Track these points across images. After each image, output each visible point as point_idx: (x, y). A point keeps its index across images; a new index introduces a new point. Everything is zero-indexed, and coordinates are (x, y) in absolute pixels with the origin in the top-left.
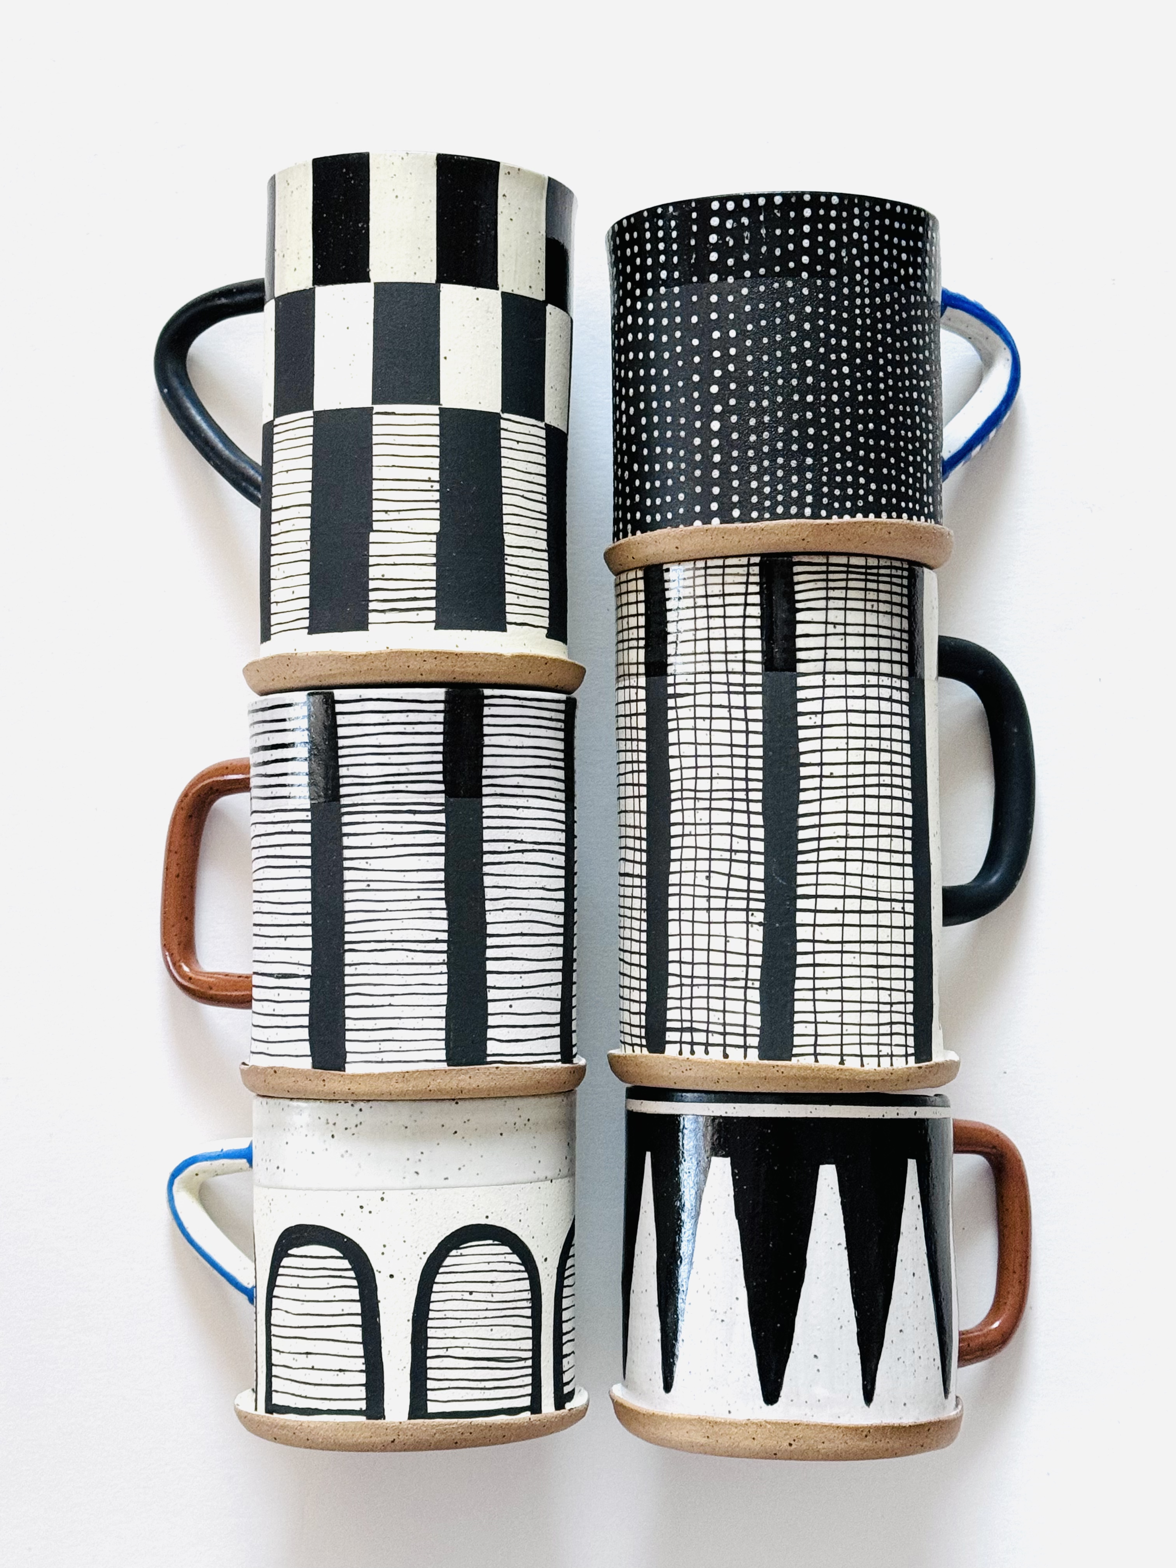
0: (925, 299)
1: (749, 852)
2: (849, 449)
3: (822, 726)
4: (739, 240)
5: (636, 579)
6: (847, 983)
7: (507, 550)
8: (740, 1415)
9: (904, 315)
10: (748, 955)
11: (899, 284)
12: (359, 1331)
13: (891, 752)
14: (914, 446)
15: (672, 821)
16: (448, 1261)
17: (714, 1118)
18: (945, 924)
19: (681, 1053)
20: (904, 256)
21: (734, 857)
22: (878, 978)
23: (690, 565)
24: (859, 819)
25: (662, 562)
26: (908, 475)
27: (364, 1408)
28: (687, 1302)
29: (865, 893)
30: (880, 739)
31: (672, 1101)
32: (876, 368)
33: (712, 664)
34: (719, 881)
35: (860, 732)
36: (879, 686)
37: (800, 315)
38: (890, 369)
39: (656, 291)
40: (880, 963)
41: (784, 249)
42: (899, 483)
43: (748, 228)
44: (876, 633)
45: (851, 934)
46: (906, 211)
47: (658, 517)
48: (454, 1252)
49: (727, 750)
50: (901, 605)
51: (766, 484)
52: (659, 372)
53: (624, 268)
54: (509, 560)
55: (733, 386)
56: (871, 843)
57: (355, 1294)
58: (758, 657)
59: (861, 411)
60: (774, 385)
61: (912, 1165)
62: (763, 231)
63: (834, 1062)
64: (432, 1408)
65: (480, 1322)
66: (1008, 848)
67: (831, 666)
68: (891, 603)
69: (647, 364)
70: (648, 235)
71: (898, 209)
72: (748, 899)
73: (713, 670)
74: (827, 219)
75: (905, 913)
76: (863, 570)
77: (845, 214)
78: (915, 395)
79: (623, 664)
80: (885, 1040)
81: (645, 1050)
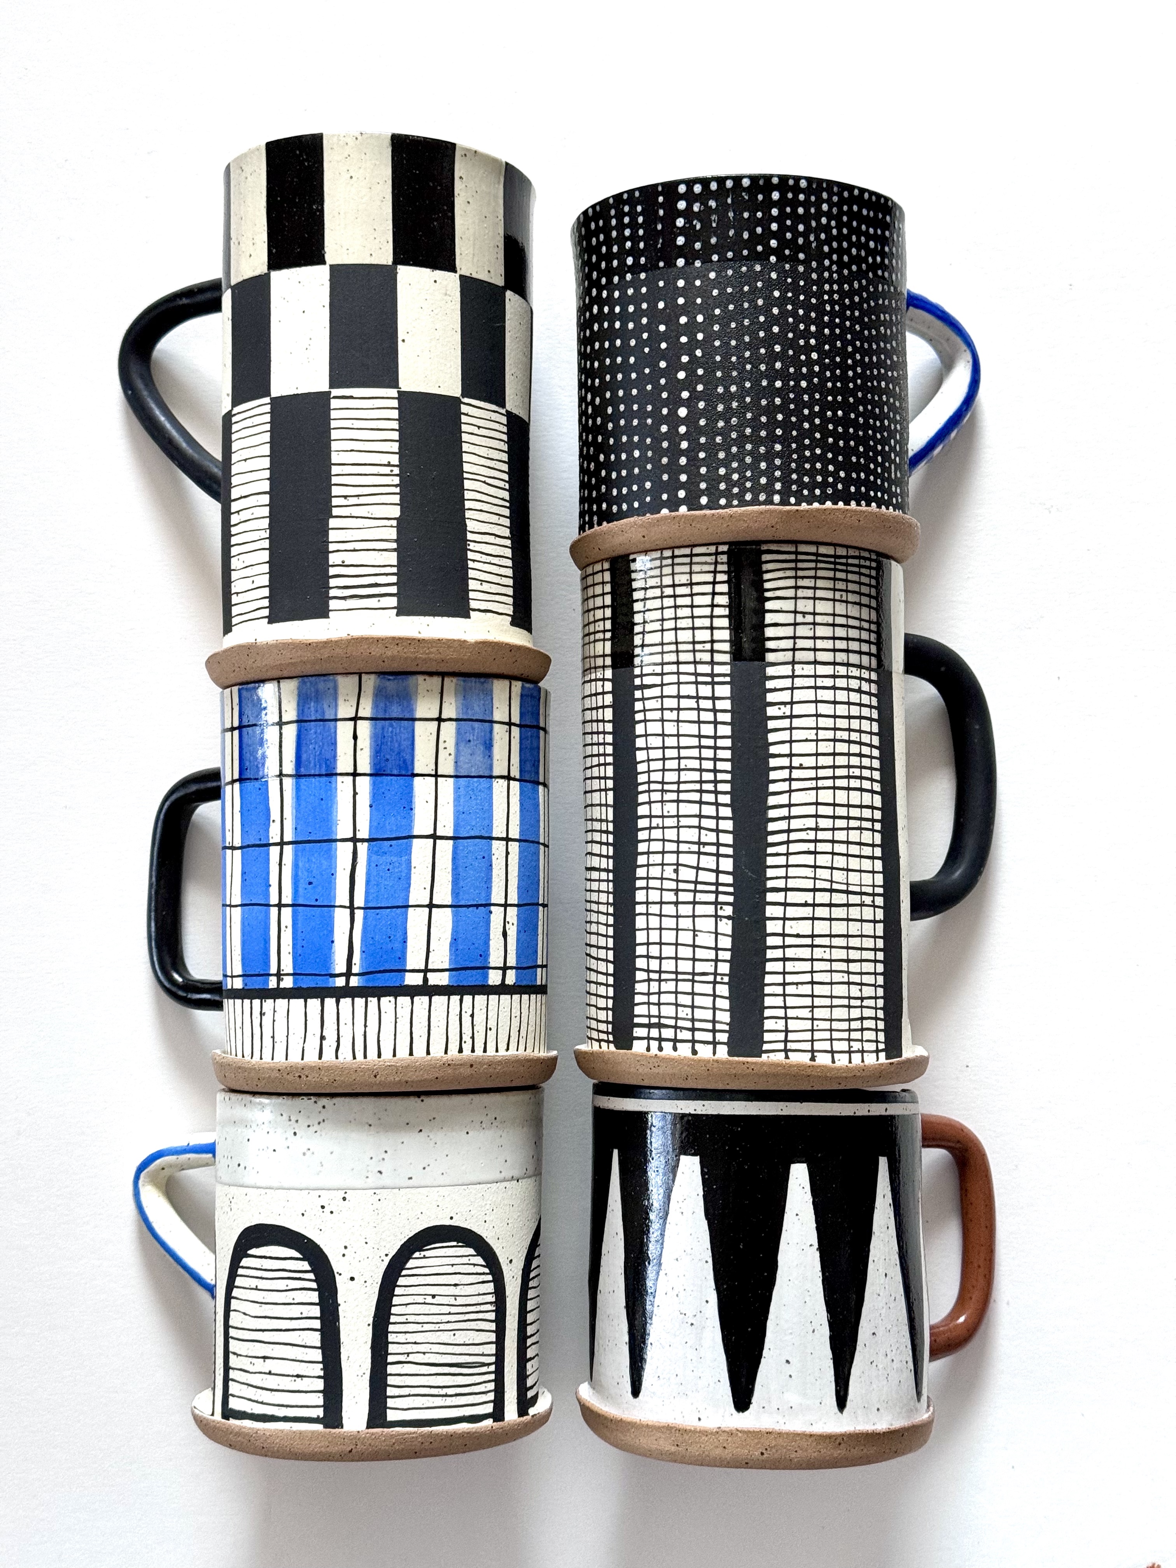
0: (892, 289)
1: (718, 844)
2: (818, 435)
3: (791, 717)
4: (706, 224)
5: (602, 571)
6: (817, 977)
7: (470, 536)
8: (711, 1423)
9: (872, 304)
10: (717, 949)
11: (867, 272)
12: (317, 1335)
13: (860, 743)
14: (882, 436)
15: (639, 814)
16: (411, 1263)
17: (683, 1116)
18: (913, 918)
19: (648, 1049)
20: (872, 244)
21: (702, 850)
22: (848, 973)
23: (657, 554)
24: (829, 811)
25: (629, 552)
26: (877, 464)
27: (322, 1416)
28: (656, 1305)
29: (835, 886)
30: (849, 730)
31: (640, 1098)
32: (845, 356)
33: (680, 654)
34: (687, 874)
35: (829, 723)
36: (848, 677)
37: (768, 298)
38: (858, 357)
39: (622, 277)
40: (851, 957)
41: (752, 233)
42: (868, 472)
43: (716, 211)
44: (845, 623)
45: (822, 927)
46: (874, 198)
47: (625, 507)
48: (417, 1255)
49: (695, 742)
50: (869, 596)
51: (735, 471)
52: (625, 360)
53: (590, 258)
54: (472, 546)
55: (700, 372)
56: (841, 836)
57: (314, 1297)
58: (726, 647)
59: (830, 398)
60: (742, 371)
61: (883, 1162)
62: (731, 214)
63: (805, 1058)
64: (391, 1416)
65: (442, 1327)
66: (970, 843)
67: (800, 656)
68: (860, 593)
69: (612, 352)
70: (614, 222)
71: (866, 196)
72: (717, 893)
73: (681, 660)
74: (795, 204)
75: (874, 906)
76: (833, 560)
77: (813, 198)
78: (883, 384)
79: (590, 657)
80: (856, 1035)
81: (612, 1046)
